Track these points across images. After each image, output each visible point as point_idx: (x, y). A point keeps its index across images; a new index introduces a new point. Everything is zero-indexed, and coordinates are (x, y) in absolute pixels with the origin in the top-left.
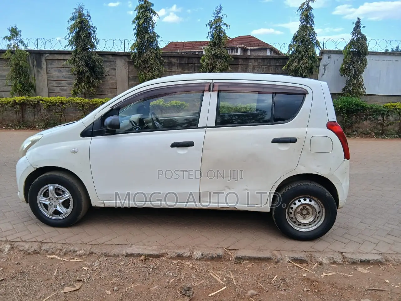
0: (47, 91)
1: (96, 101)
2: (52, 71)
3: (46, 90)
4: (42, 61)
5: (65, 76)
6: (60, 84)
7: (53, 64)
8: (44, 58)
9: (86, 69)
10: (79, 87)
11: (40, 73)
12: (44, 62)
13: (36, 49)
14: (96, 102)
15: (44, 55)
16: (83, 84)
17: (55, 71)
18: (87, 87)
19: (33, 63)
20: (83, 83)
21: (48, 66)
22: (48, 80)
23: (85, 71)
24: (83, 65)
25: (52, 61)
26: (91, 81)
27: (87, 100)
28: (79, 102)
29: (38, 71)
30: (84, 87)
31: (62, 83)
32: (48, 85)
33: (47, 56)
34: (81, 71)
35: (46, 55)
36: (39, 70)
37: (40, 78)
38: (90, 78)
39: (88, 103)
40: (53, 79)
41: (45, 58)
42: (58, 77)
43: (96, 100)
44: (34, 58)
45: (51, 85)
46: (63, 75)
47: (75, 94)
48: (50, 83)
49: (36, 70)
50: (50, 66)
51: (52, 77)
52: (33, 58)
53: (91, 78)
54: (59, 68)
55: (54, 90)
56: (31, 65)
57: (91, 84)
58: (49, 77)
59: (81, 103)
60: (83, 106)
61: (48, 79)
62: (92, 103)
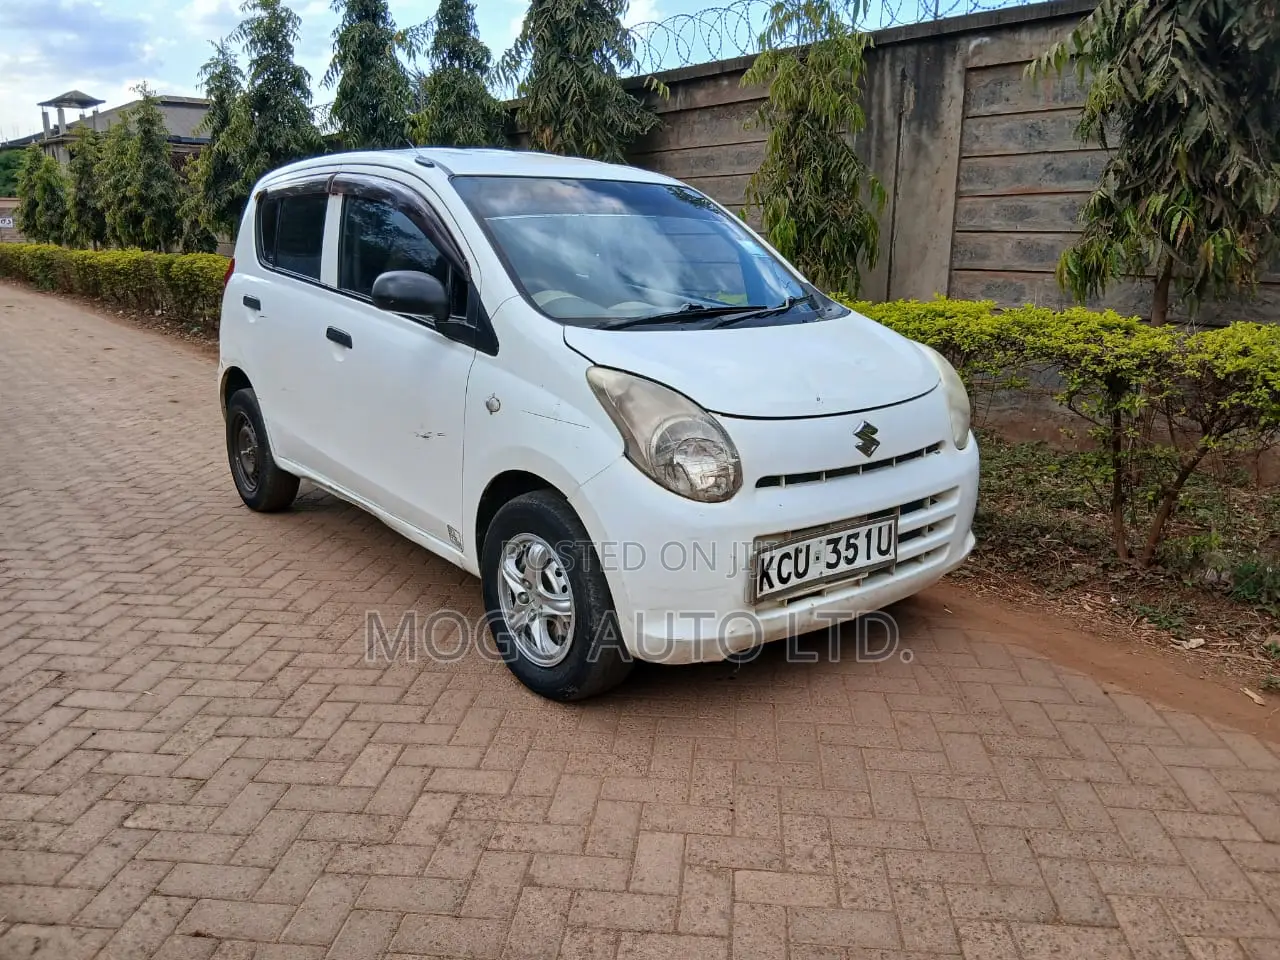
0: (947, 262)
1: (1245, 352)
2: (992, 138)
3: (940, 254)
4: (946, 83)
5: (1061, 163)
6: (1024, 214)
7: (1006, 92)
8: (958, 65)
9: (1202, 82)
10: (1120, 231)
11: (927, 157)
12: (954, 86)
13: (929, 18)
14: (1243, 362)
15: (963, 41)
16: (1157, 201)
17: (1010, 134)
18: (1188, 220)
19: (899, 101)
20: (1162, 198)
21: (974, 111)
22: (959, 195)
23: (1183, 98)
24: (1178, 46)
25: (1002, 74)
26: (1225, 178)
27: (1159, 338)
28: (1084, 353)
29: (918, 147)
30: (1161, 221)
31: (1035, 206)
32: (955, 223)
33: (979, 48)
34: (1158, 93)
35: (974, 43)
36: (924, 136)
37: (922, 185)
38: (1223, 151)
39: (1161, 362)
40: (986, 189)
41: (966, 60)
42: (1018, 176)
43: (1247, 340)
44: (910, 73)
45: (976, 223)
46: (1047, 158)
47: (1087, 279)
48: (969, 212)
49: (906, 142)
50: (983, 111)
51: (986, 176)
52: (904, 76)
53: (1237, 152)
54: (1030, 120)
55: (984, 257)
56: (890, 117)
57: (1220, 205)
58: (969, 180)
59: (1101, 363)
60: (1117, 384)
61: (963, 188)
62: (1202, 366)
